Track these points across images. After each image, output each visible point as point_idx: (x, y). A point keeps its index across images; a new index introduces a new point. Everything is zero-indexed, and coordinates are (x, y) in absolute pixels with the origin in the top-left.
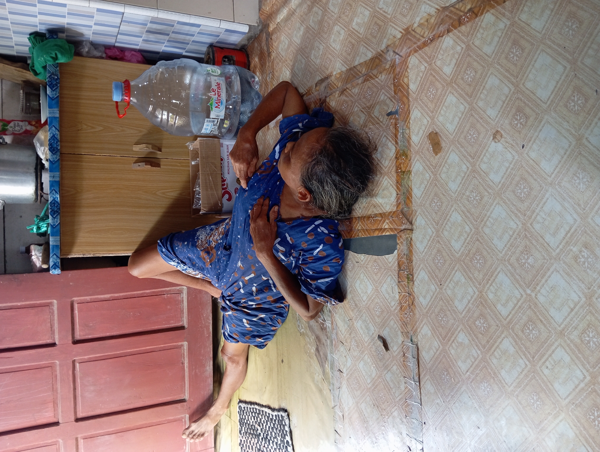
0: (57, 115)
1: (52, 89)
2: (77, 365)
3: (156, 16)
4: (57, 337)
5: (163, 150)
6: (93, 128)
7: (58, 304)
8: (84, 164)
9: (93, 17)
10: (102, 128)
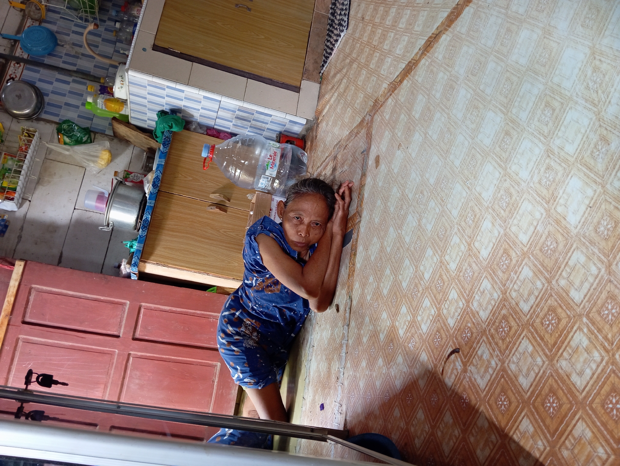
0: (163, 164)
1: (164, 147)
2: (131, 359)
3: (242, 105)
4: (122, 331)
5: (231, 201)
6: (186, 177)
7: (130, 304)
8: (173, 200)
9: (200, 102)
10: (191, 179)
